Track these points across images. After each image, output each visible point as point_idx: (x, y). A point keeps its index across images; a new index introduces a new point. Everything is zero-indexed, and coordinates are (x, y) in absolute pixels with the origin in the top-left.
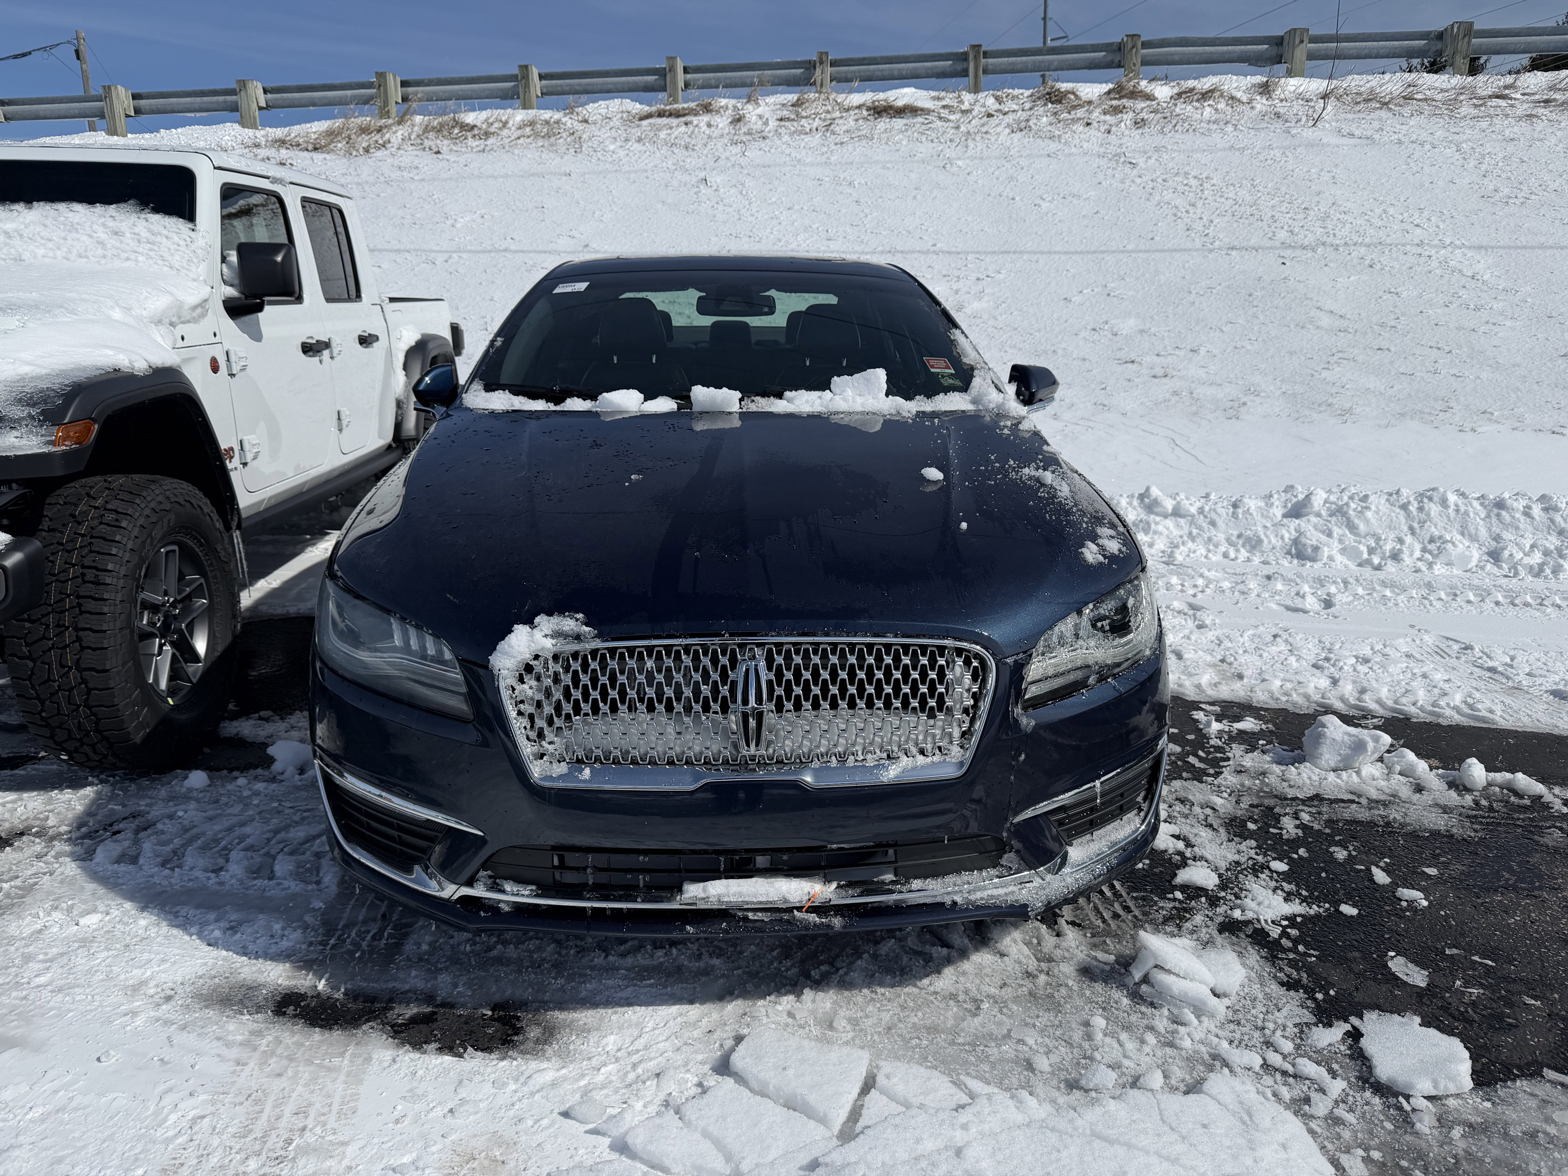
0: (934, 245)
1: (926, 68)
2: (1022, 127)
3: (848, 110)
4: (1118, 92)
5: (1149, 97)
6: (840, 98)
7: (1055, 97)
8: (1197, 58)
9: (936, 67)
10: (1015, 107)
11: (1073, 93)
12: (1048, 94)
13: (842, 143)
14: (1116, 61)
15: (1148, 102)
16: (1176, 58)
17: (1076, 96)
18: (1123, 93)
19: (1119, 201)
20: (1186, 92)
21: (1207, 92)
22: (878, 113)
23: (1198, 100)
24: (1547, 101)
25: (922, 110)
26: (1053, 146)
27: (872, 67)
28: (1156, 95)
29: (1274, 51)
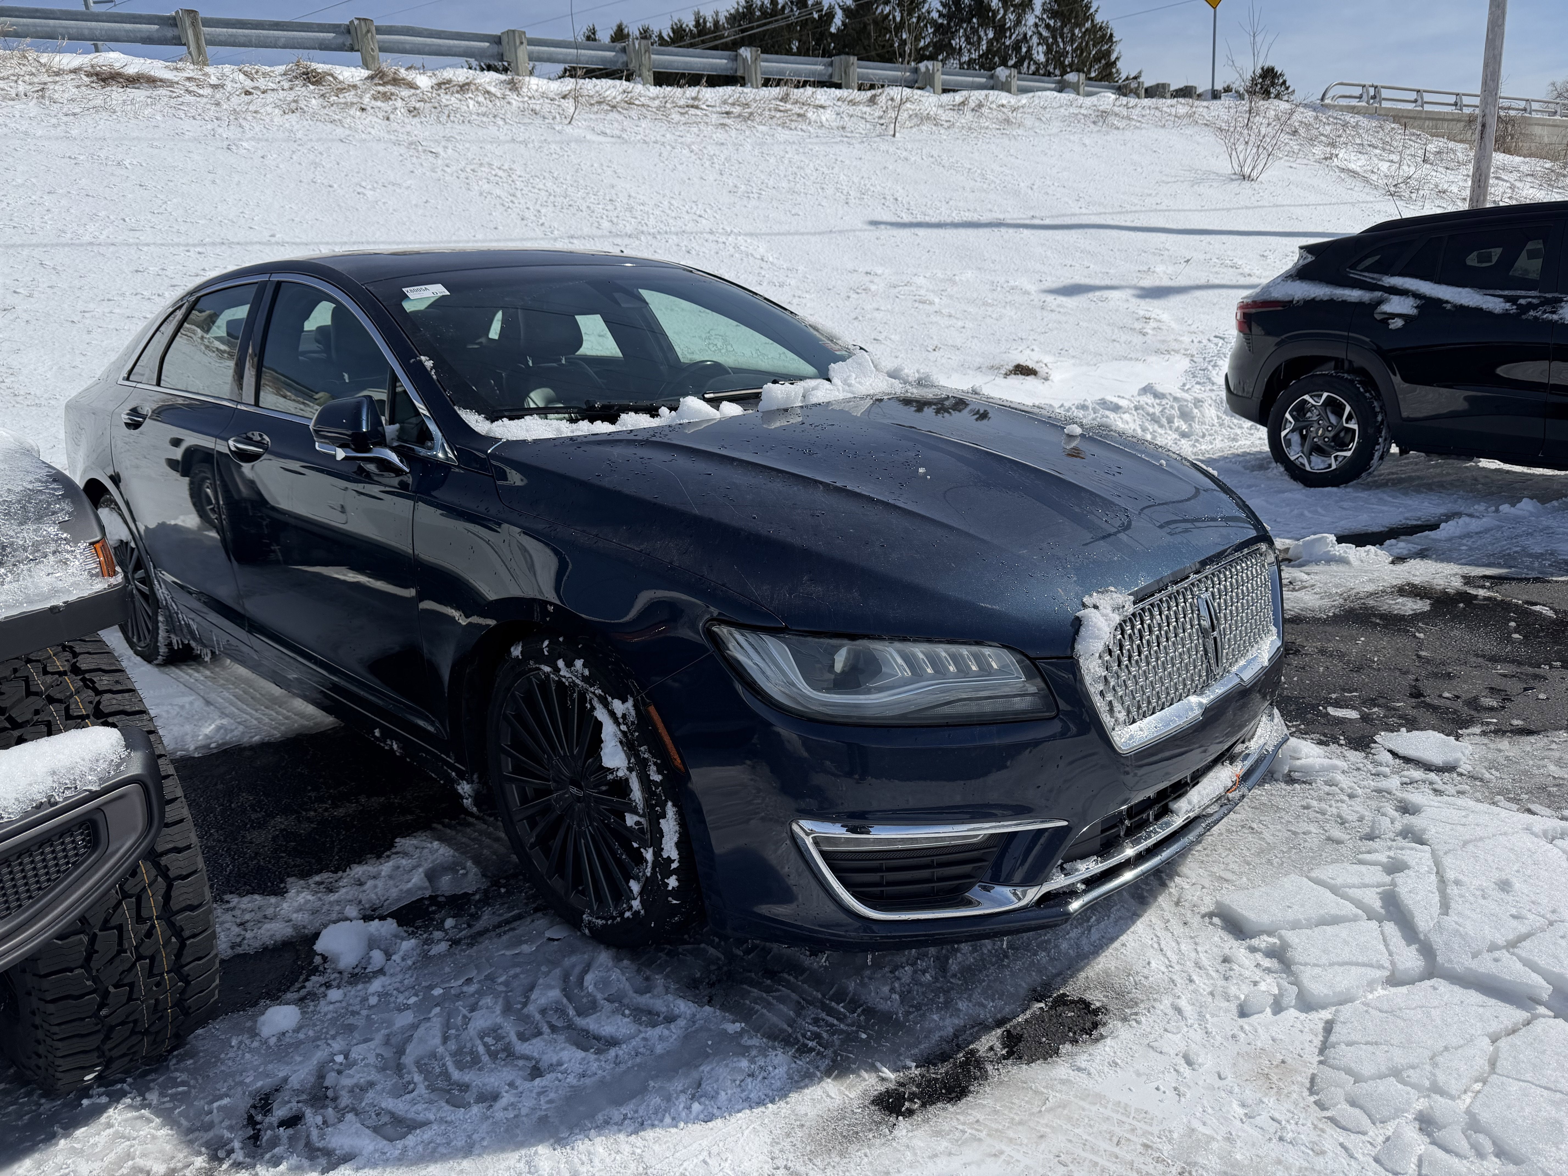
0: (273, 236)
1: (127, 31)
2: (293, 108)
3: (57, 74)
4: (381, 78)
5: (412, 86)
6: (44, 58)
7: (312, 78)
8: (427, 49)
9: (140, 31)
10: (274, 86)
11: (332, 75)
12: (304, 73)
13: (74, 114)
14: (348, 43)
15: (413, 91)
16: (408, 47)
17: (335, 78)
18: (385, 80)
19: (441, 191)
20: (444, 83)
21: (464, 85)
22: (104, 80)
23: (458, 92)
24: (727, 113)
25: (161, 80)
26: (340, 132)
27: (51, 22)
28: (418, 83)
29: (495, 49)
